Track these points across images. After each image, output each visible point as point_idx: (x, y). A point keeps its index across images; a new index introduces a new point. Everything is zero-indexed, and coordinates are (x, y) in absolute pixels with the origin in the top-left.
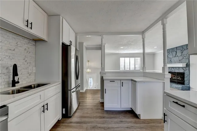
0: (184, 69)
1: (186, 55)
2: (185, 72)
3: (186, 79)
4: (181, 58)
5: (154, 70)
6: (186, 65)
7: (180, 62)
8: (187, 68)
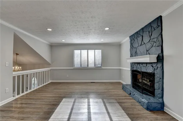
0: (154, 65)
1: (157, 38)
2: (155, 72)
3: (156, 86)
4: (149, 46)
5: (120, 67)
6: (157, 58)
7: (148, 52)
8: (159, 65)
